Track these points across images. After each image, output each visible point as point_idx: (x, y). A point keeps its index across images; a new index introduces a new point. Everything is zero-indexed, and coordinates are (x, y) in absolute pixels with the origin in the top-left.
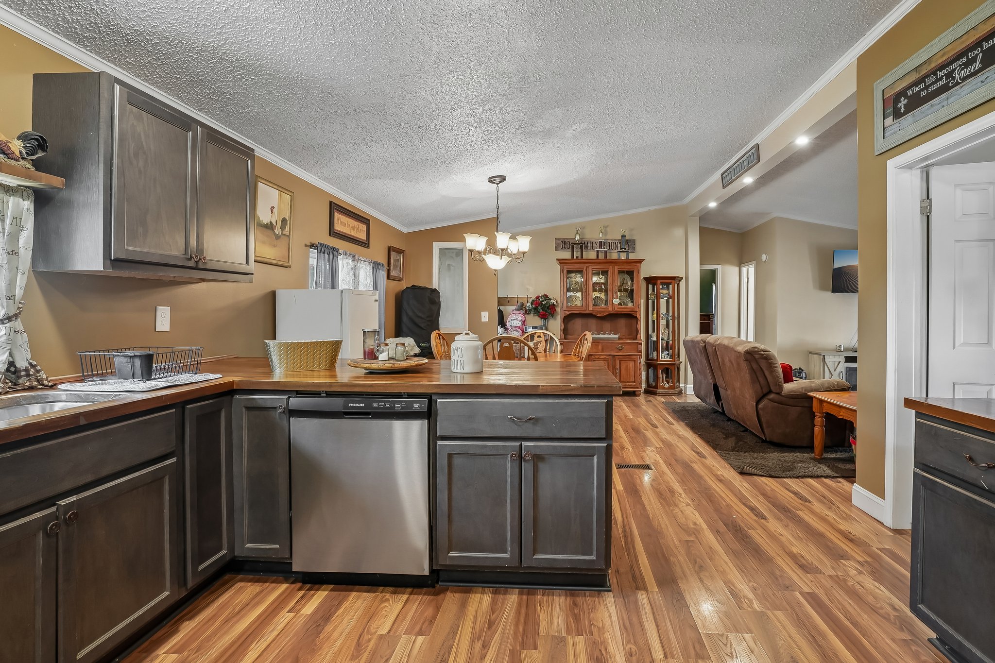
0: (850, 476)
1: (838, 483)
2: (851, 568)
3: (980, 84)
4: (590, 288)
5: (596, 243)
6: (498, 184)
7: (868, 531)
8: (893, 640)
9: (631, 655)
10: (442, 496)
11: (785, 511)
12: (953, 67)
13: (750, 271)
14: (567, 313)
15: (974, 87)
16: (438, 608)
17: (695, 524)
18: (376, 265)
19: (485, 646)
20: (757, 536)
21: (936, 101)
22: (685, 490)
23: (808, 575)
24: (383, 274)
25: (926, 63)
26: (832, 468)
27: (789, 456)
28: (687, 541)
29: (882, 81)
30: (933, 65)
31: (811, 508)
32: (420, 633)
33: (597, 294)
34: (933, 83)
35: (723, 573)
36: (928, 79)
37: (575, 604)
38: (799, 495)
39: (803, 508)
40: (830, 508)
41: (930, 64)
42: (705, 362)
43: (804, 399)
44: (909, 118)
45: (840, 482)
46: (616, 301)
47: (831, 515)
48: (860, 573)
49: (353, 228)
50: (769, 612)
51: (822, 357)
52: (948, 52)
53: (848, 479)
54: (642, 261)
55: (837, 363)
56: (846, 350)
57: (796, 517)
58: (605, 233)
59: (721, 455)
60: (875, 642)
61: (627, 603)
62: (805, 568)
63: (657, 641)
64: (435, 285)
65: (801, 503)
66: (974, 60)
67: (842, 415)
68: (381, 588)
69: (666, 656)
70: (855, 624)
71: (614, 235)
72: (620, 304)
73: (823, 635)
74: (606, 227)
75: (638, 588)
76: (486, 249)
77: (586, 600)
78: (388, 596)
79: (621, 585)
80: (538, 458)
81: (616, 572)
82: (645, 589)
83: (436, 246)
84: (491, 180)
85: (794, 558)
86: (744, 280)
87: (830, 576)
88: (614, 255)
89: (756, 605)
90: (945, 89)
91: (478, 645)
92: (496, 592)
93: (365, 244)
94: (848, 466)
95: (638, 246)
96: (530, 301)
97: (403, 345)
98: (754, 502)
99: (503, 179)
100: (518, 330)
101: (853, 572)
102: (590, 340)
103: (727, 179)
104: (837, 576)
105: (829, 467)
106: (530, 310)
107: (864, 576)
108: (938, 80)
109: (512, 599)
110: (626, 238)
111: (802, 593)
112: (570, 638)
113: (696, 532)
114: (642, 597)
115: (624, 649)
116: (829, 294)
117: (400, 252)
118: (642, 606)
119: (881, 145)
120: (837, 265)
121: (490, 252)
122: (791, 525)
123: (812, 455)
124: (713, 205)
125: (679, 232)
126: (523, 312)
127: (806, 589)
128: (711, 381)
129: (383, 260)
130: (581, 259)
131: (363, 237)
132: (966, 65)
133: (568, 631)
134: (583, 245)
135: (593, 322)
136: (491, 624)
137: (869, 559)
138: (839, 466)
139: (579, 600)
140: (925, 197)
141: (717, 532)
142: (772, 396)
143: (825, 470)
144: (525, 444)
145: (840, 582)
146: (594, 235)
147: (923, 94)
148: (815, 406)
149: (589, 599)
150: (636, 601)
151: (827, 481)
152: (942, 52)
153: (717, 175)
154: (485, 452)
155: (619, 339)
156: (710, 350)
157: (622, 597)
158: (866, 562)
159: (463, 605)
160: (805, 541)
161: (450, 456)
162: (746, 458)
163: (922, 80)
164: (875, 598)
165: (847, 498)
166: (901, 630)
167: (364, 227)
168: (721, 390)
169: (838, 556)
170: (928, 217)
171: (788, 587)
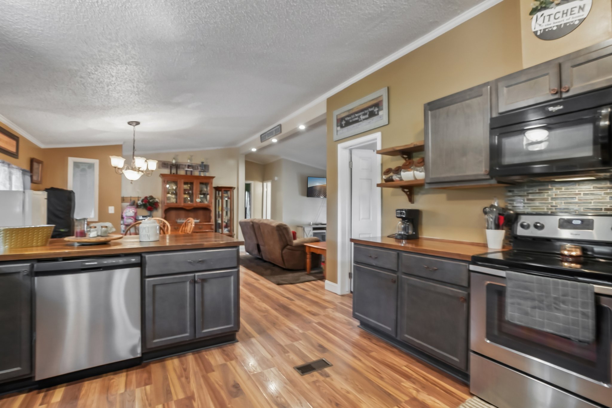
0: (323, 278)
1: (318, 282)
2: (330, 311)
3: (368, 123)
4: (182, 192)
5: (185, 165)
6: (134, 126)
7: (332, 297)
10: (149, 309)
11: (301, 297)
12: (360, 114)
13: (268, 186)
14: (167, 207)
16: (149, 373)
17: (265, 308)
18: (24, 172)
19: (187, 378)
20: (293, 307)
21: (355, 125)
22: (255, 296)
23: (316, 317)
24: (28, 178)
25: (352, 109)
26: (315, 277)
27: (296, 274)
28: (265, 315)
29: (336, 111)
30: (354, 111)
31: (310, 293)
32: (146, 384)
33: (186, 196)
35: (284, 324)
37: (224, 351)
38: (304, 289)
39: (308, 294)
40: (317, 292)
42: (252, 233)
43: (302, 247)
44: (345, 129)
46: (198, 200)
47: (318, 294)
49: (6, 143)
50: (306, 332)
51: (303, 228)
52: (359, 108)
54: (213, 177)
55: (309, 231)
56: (313, 224)
57: (306, 297)
58: (191, 160)
59: (266, 278)
61: (248, 344)
62: (314, 314)
64: (70, 187)
65: (306, 292)
66: (366, 114)
67: (318, 252)
68: (105, 375)
69: (272, 357)
71: (197, 161)
72: (200, 202)
74: (192, 156)
75: (250, 337)
76: (124, 166)
77: (228, 348)
78: (112, 377)
79: (243, 339)
80: (204, 280)
82: (254, 337)
83: (71, 160)
84: (130, 123)
85: (309, 312)
86: (265, 190)
87: (324, 315)
88: (196, 173)
89: (301, 331)
90: (357, 121)
91: (183, 379)
92: (179, 357)
93: (14, 155)
94: (321, 275)
95: (211, 169)
96: (141, 199)
97: (106, 227)
98: (287, 295)
99: (138, 123)
100: (132, 218)
101: (331, 312)
102: (193, 223)
103: (263, 138)
106: (141, 206)
107: (335, 313)
108: (355, 117)
109: (190, 358)
110: (204, 164)
111: (316, 323)
112: (228, 363)
113: (267, 311)
114: (253, 340)
116: (306, 198)
117: (39, 162)
118: (255, 343)
119: (336, 138)
120: (310, 185)
121: (128, 168)
122: (305, 301)
123: (306, 273)
124: (254, 150)
125: (232, 162)
126: (135, 206)
127: (316, 321)
128: (255, 242)
129: (27, 167)
130: (176, 175)
131: (13, 149)
133: (226, 360)
134: (177, 166)
135: (182, 213)
136: (185, 370)
138: (317, 275)
139: (225, 348)
140: (350, 160)
141: (276, 310)
142: (288, 247)
143: (312, 278)
144: (197, 274)
145: (328, 316)
146: (185, 160)
147: (351, 121)
148: (307, 250)
149: (230, 347)
150: (251, 342)
151: (313, 282)
152: (357, 108)
153: (258, 136)
154: (175, 281)
155: (200, 222)
156: (256, 226)
157: (245, 342)
158: (334, 308)
159: (164, 368)
160: (311, 305)
161: (154, 286)
162: (278, 278)
163: (351, 115)
165: (323, 287)
167: (14, 143)
168: (261, 247)
169: (324, 308)
170: (351, 169)
171: (310, 322)
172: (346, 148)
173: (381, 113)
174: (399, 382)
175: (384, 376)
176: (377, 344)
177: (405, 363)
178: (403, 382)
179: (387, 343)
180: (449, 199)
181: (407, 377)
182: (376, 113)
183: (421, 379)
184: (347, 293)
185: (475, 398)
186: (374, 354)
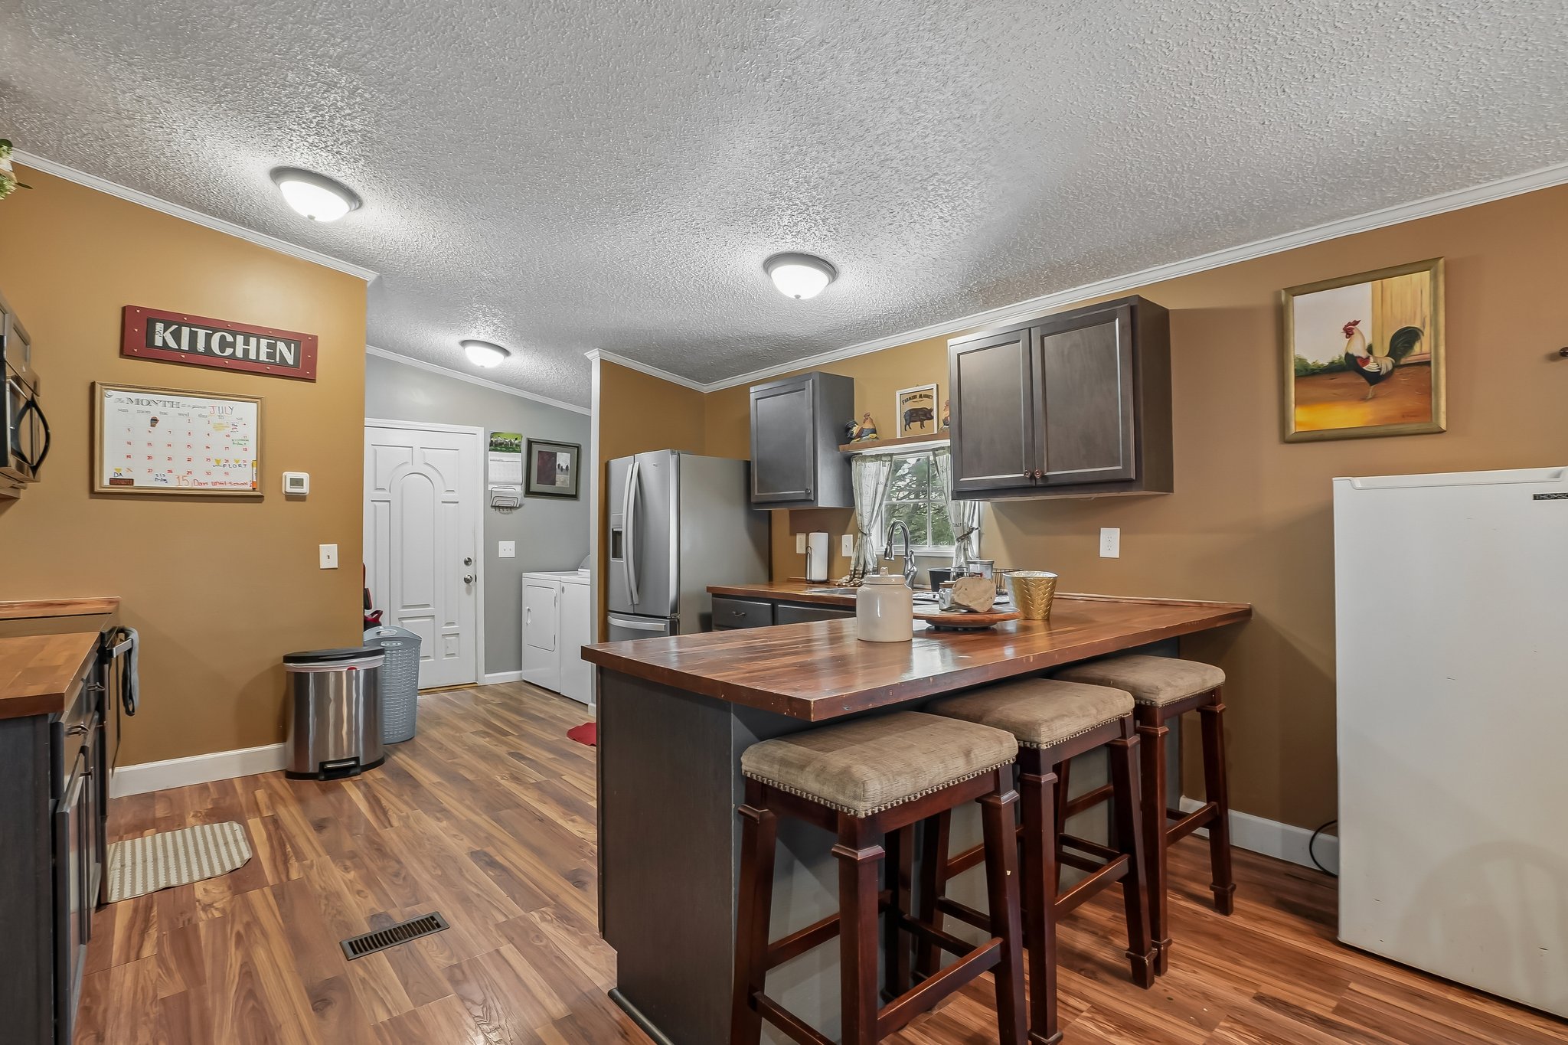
9: (537, 936)
61: (575, 988)
63: (513, 962)
75: (571, 1018)
79: (601, 1011)
81: (627, 1034)
115: (548, 938)
118: (550, 994)
150: (562, 996)
157: (588, 995)
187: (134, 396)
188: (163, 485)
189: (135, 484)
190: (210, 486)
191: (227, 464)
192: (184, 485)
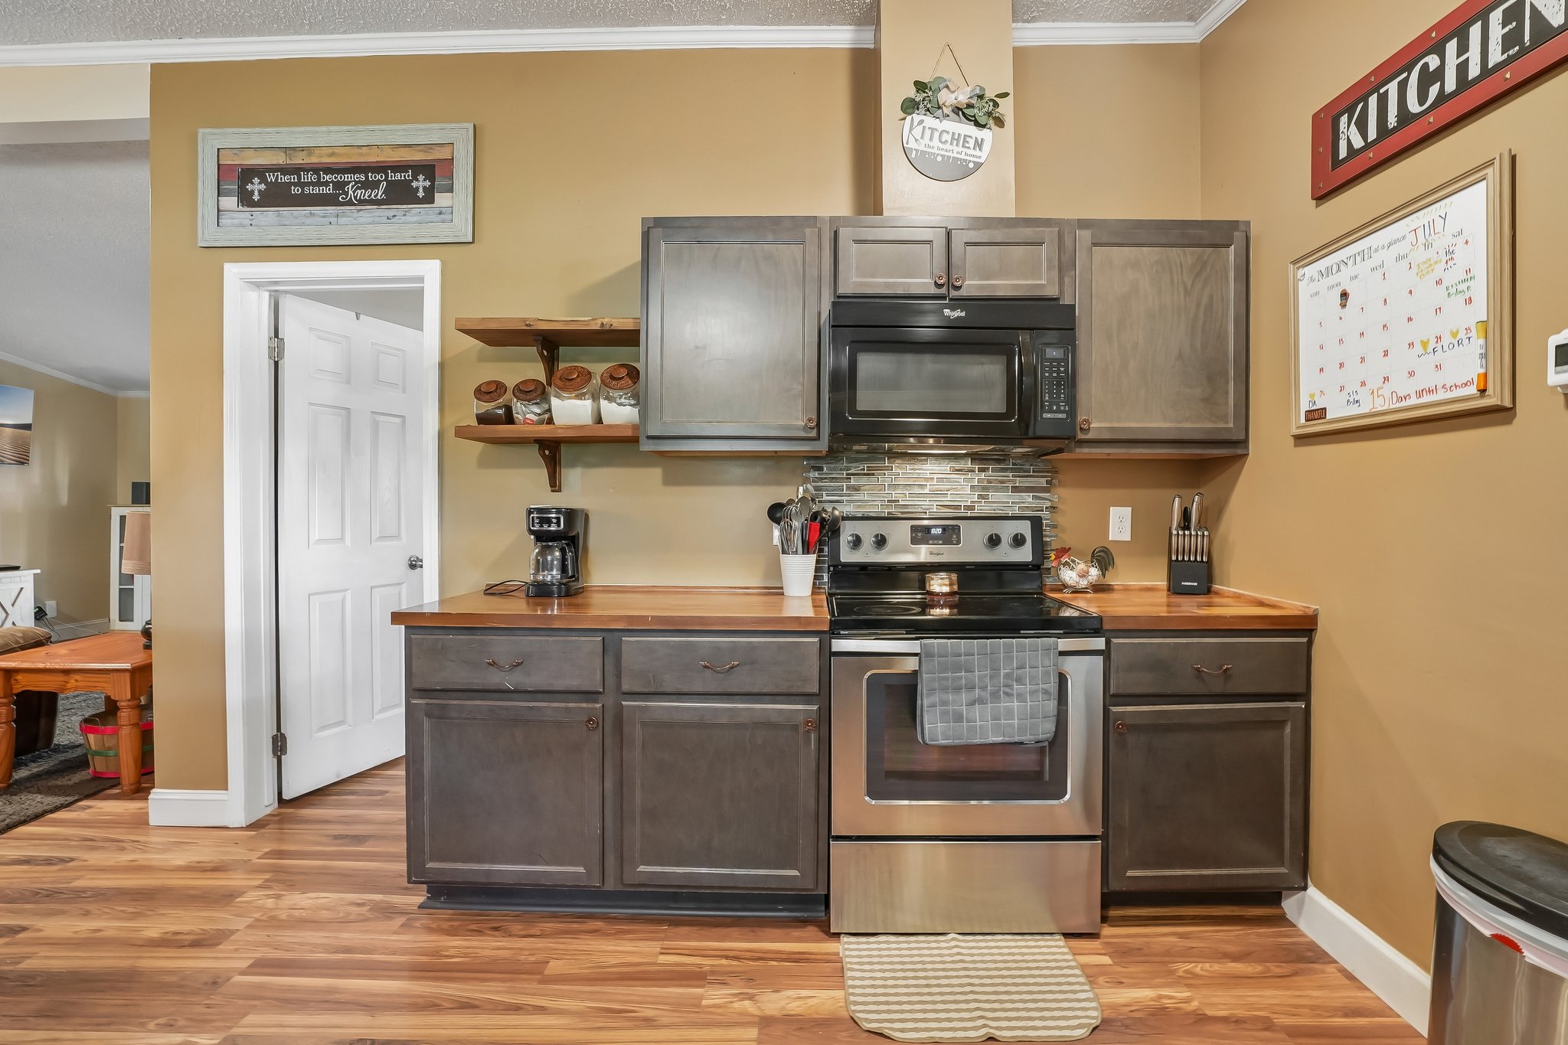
1: (86, 809)
2: (259, 900)
3: (384, 219)
7: (220, 846)
8: (395, 933)
11: (50, 897)
12: (347, 177)
15: (377, 219)
20: (49, 961)
21: (318, 210)
23: (220, 947)
25: (303, 150)
26: (50, 791)
29: (218, 134)
30: (314, 160)
31: (90, 866)
34: (311, 184)
36: (304, 174)
38: (37, 860)
39: (79, 874)
40: (123, 849)
41: (310, 155)
44: (268, 216)
45: (89, 807)
48: (278, 897)
50: (236, 1031)
52: (340, 155)
53: (97, 797)
57: (84, 892)
60: (387, 949)
62: (202, 942)
65: (60, 870)
66: (375, 185)
70: (347, 950)
73: (331, 990)
87: (249, 927)
89: (205, 1039)
101: (271, 902)
104: (257, 920)
105: (39, 792)
107: (287, 897)
108: (319, 183)
111: (243, 973)
119: (211, 235)
122: (90, 907)
127: (244, 964)
132: (366, 185)
137: (267, 876)
138: (59, 783)
140: (273, 334)
143: (36, 801)
145: (271, 923)
147: (295, 190)
151: (62, 816)
152: (330, 150)
158: (267, 880)
160: (150, 913)
163: (296, 170)
164: (327, 909)
165: (141, 822)
166: (390, 918)
169: (226, 898)
170: (276, 364)
171: (215, 982)
172: (258, 285)
173: (441, 199)
174: (696, 1004)
175: (649, 1013)
176: (532, 932)
177: (654, 947)
178: (701, 997)
179: (554, 916)
180: (669, 481)
181: (697, 977)
182: (421, 194)
183: (724, 962)
184: (268, 811)
185: (845, 939)
186: (554, 967)
187: (1322, 264)
188: (1354, 410)
189: (1329, 416)
190: (1413, 401)
191: (1439, 346)
192: (1380, 405)
